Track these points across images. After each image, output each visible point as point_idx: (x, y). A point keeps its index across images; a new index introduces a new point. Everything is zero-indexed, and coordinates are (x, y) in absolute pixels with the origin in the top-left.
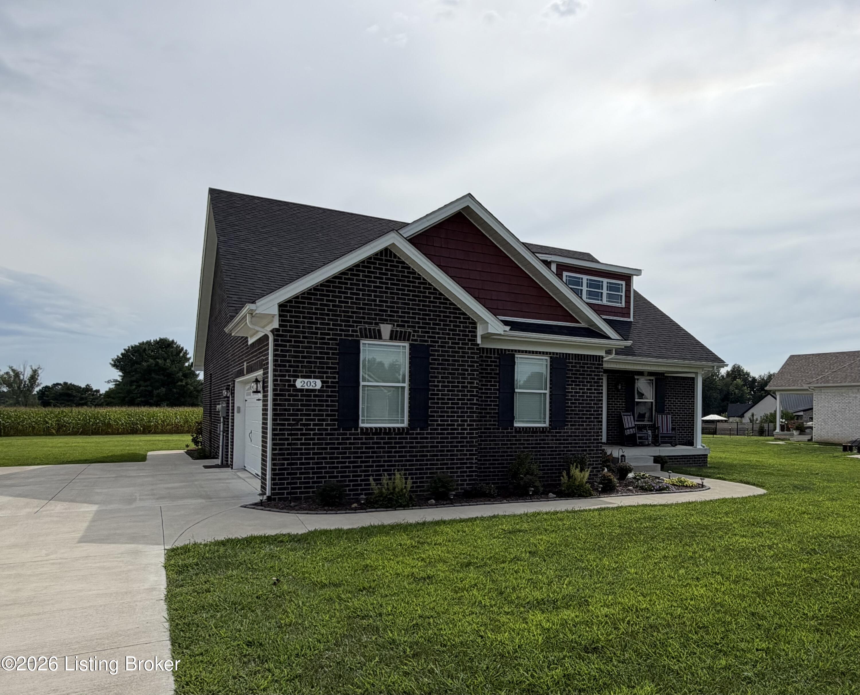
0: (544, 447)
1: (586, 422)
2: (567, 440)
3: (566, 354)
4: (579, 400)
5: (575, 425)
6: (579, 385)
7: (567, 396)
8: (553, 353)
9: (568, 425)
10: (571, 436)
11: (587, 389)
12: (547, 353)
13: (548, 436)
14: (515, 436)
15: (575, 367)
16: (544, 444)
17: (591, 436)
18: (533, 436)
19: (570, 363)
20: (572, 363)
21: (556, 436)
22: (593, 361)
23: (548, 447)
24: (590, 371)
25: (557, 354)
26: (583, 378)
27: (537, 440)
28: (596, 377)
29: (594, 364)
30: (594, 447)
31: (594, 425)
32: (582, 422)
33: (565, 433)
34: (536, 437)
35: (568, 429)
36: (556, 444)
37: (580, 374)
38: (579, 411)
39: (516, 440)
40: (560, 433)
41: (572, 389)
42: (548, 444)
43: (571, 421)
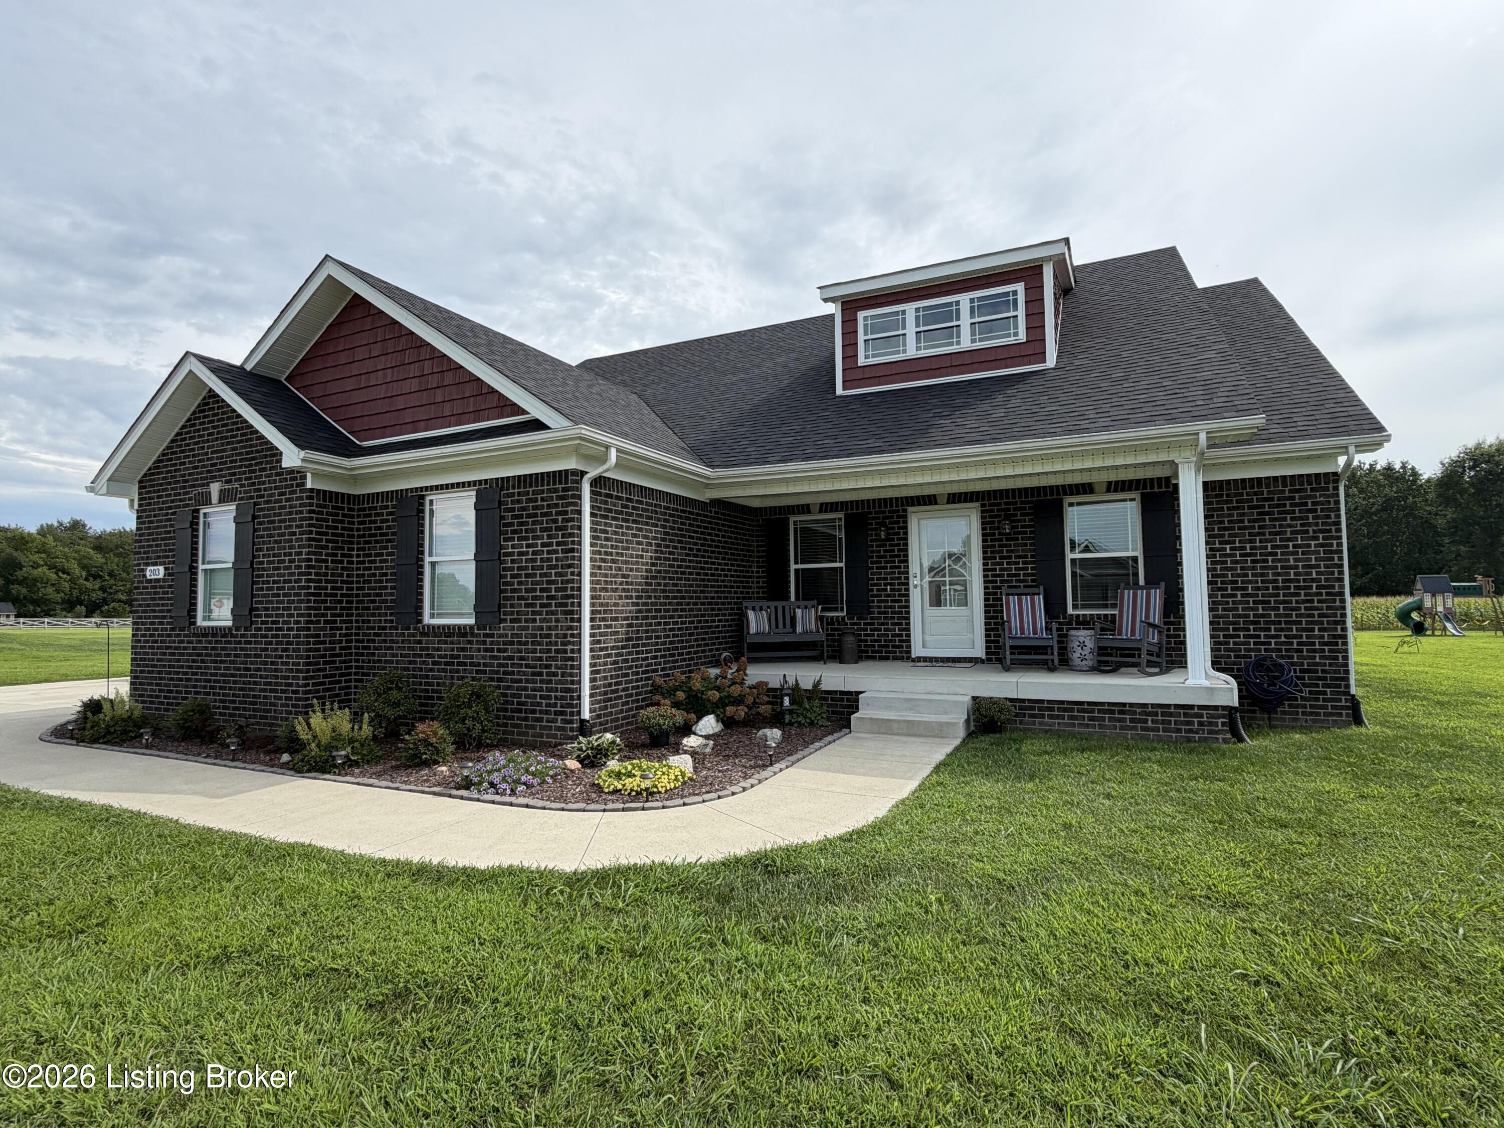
0: (465, 664)
1: (540, 613)
2: (505, 650)
3: (502, 479)
4: (526, 568)
5: (519, 621)
6: (527, 538)
7: (505, 562)
8: (480, 481)
9: (505, 620)
10: (512, 643)
11: (543, 545)
12: (469, 484)
13: (470, 642)
14: (420, 642)
15: (519, 501)
16: (465, 657)
17: (550, 643)
18: (446, 642)
19: (508, 495)
20: (513, 495)
21: (484, 643)
22: (554, 484)
23: (472, 664)
24: (549, 506)
25: (486, 481)
26: (534, 523)
27: (453, 650)
28: (560, 518)
29: (556, 491)
30: (557, 667)
31: (557, 621)
32: (533, 613)
33: (500, 636)
34: (452, 643)
35: (506, 628)
36: (484, 657)
37: (528, 516)
38: (527, 591)
39: (422, 649)
40: (492, 636)
41: (513, 547)
42: (472, 657)
43: (512, 613)
